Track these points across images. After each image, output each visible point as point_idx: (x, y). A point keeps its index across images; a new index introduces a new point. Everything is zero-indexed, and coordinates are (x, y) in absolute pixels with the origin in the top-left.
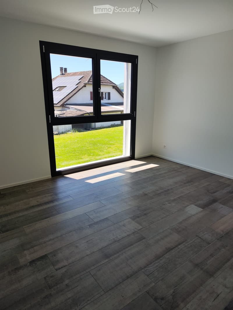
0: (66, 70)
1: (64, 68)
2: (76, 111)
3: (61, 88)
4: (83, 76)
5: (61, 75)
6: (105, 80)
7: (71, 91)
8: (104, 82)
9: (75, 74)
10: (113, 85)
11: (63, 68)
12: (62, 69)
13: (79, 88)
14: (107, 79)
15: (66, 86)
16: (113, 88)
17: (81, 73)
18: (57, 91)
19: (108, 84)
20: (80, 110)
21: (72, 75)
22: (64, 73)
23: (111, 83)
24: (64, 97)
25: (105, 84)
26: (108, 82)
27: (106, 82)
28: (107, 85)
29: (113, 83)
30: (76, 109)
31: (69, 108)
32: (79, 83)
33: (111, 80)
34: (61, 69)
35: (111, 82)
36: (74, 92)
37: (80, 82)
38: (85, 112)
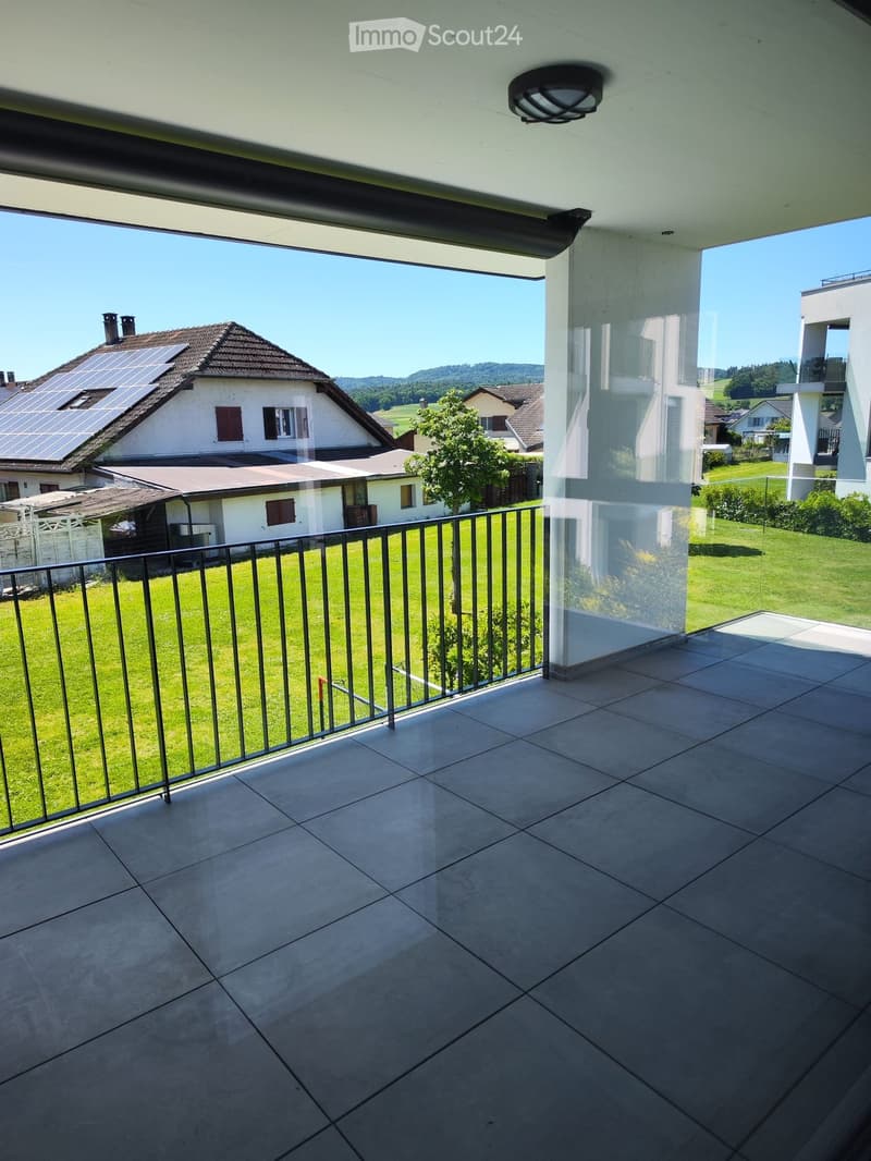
0: (129, 323)
1: (123, 318)
2: (137, 487)
3: (95, 395)
4: (187, 344)
5: (107, 344)
6: (282, 360)
7: (126, 408)
8: (274, 366)
9: (160, 339)
10: (316, 378)
11: (115, 315)
12: (115, 322)
13: (162, 394)
14: (291, 357)
15: (114, 389)
16: (318, 391)
17: (183, 335)
18: (78, 407)
19: (292, 375)
20: (151, 486)
21: (148, 346)
22: (121, 334)
23: (307, 372)
24: (97, 431)
25: (278, 374)
26: (293, 367)
27: (285, 367)
28: (289, 379)
29: (314, 371)
30: (136, 481)
31: (110, 477)
32: (164, 374)
33: (305, 360)
34: (110, 320)
35: (304, 369)
36: (137, 412)
37: (171, 370)
38: (167, 494)
